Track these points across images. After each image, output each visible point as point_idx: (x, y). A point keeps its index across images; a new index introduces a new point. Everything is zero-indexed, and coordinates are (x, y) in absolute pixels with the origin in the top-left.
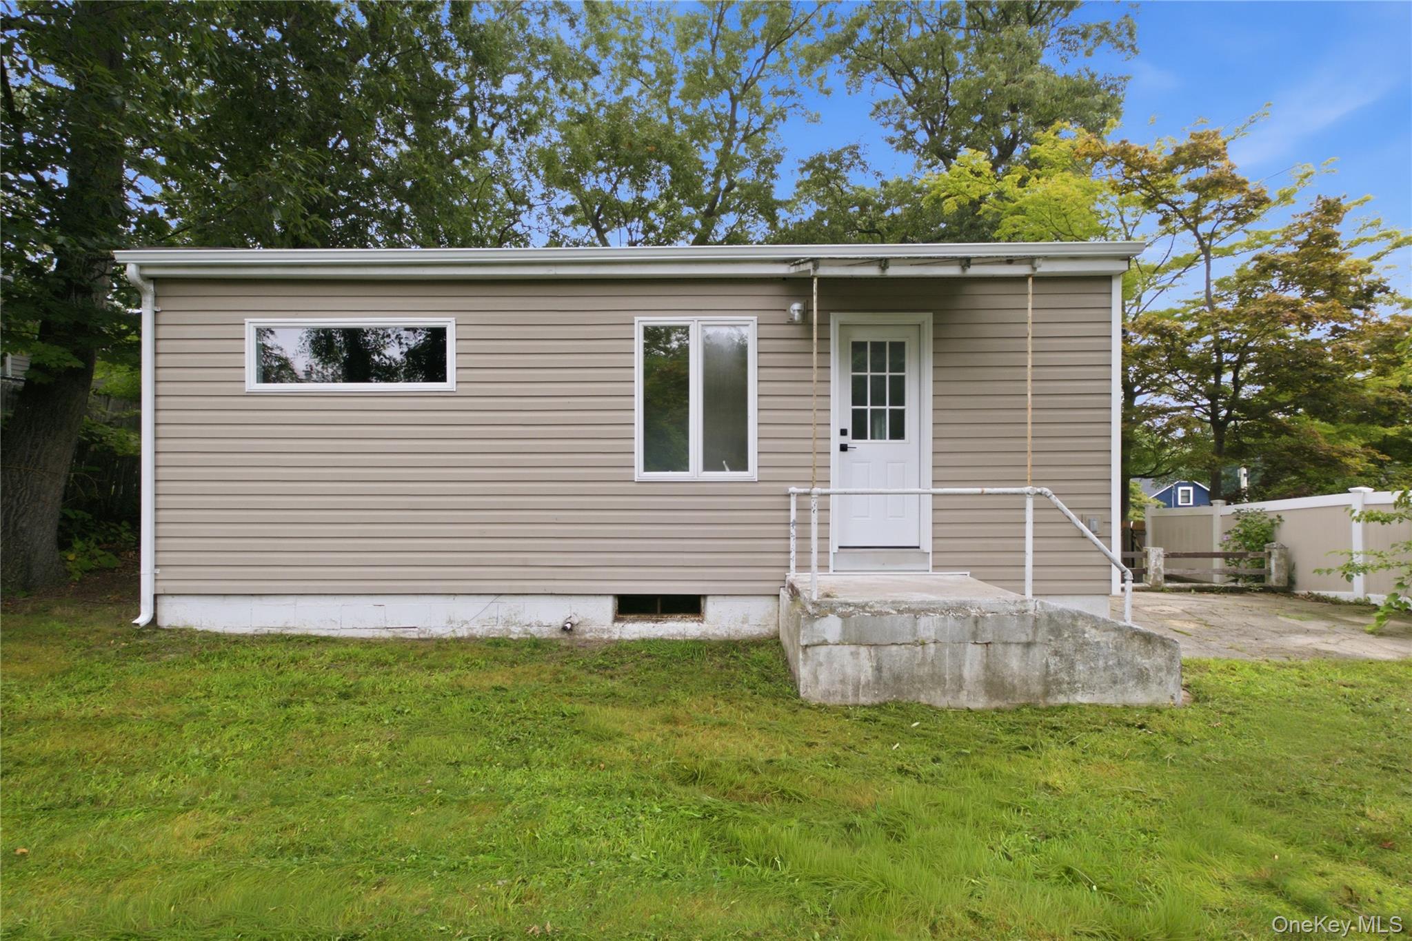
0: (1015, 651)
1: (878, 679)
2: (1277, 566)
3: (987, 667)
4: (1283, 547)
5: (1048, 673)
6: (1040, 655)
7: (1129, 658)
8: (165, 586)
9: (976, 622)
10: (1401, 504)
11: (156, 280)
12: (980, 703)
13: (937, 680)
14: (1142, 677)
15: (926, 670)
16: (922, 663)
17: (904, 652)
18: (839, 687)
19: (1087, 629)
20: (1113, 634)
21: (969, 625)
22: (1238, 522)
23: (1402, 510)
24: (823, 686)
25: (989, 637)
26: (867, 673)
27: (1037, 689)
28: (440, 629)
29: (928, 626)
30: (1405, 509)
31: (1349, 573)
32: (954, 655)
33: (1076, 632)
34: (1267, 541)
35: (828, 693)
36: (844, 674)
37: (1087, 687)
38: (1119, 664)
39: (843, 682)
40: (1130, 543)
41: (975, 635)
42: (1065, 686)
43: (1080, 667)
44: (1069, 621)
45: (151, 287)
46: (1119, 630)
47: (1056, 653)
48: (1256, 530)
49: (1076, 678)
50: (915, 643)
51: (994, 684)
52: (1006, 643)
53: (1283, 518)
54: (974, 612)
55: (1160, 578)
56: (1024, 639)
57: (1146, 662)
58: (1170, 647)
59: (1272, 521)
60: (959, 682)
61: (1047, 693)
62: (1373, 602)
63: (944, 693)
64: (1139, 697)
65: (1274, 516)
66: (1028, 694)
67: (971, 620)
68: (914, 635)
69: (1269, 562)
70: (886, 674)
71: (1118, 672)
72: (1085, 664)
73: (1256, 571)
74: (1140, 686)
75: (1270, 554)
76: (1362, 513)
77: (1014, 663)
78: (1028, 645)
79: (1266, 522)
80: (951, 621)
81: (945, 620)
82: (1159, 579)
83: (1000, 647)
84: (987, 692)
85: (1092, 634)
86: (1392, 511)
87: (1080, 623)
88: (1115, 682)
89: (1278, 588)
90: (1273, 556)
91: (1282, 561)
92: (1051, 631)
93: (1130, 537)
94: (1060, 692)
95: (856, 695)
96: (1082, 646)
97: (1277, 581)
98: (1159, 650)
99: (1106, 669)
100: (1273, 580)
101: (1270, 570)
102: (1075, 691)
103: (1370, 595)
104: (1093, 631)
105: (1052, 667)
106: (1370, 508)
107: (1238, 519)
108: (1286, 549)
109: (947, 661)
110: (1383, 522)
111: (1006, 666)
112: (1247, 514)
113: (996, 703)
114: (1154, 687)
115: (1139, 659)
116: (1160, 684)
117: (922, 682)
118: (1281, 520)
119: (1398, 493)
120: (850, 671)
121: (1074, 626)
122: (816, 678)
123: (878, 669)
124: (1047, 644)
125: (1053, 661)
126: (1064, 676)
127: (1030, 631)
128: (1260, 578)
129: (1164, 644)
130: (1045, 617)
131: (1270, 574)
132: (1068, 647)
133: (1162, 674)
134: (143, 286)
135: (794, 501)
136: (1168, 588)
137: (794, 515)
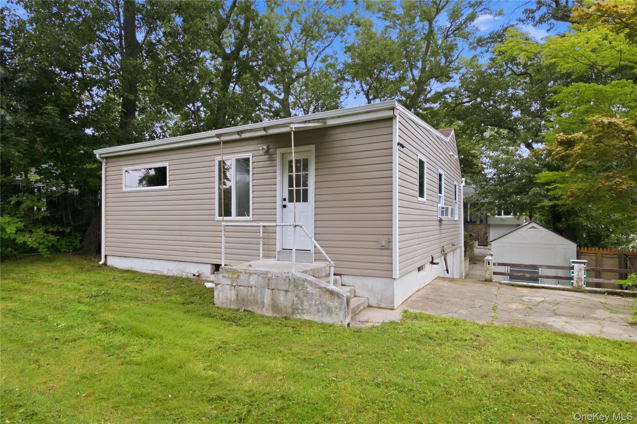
0: (282, 293)
1: (237, 299)
3: (272, 299)
5: (293, 304)
6: (290, 295)
7: (324, 302)
8: (108, 253)
9: (269, 280)
11: (106, 158)
12: (270, 314)
13: (256, 302)
14: (329, 311)
15: (252, 298)
16: (251, 295)
17: (245, 289)
18: (225, 301)
19: (308, 287)
20: (318, 290)
21: (267, 281)
24: (220, 300)
25: (273, 287)
26: (234, 297)
27: (290, 311)
28: (165, 272)
29: (253, 280)
32: (261, 292)
33: (304, 288)
35: (222, 303)
36: (227, 296)
37: (308, 312)
38: (321, 304)
39: (226, 299)
41: (268, 285)
42: (300, 311)
43: (306, 303)
44: (302, 282)
45: (105, 160)
46: (321, 288)
47: (297, 296)
49: (304, 308)
50: (248, 286)
51: (275, 307)
52: (279, 290)
54: (269, 276)
56: (285, 289)
57: (331, 304)
58: (341, 298)
60: (263, 303)
61: (293, 313)
63: (258, 308)
64: (328, 320)
66: (286, 312)
67: (267, 279)
68: (248, 283)
70: (239, 298)
71: (320, 307)
72: (308, 302)
74: (329, 315)
77: (282, 299)
78: (287, 291)
80: (260, 279)
81: (258, 278)
82: (580, 284)
83: (277, 291)
84: (273, 310)
85: (310, 289)
87: (306, 284)
88: (319, 312)
92: (295, 286)
94: (298, 313)
95: (230, 305)
96: (306, 294)
98: (336, 299)
99: (316, 305)
102: (303, 313)
104: (311, 288)
105: (295, 302)
109: (259, 295)
111: (279, 299)
113: (275, 315)
114: (334, 316)
115: (328, 302)
116: (337, 315)
117: (251, 303)
120: (229, 295)
121: (303, 285)
122: (219, 296)
123: (237, 295)
124: (293, 292)
125: (296, 299)
126: (299, 306)
127: (287, 285)
129: (338, 297)
130: (293, 280)
132: (301, 294)
133: (337, 310)
134: (102, 160)
135: (261, 229)
136: (586, 290)
137: (261, 234)
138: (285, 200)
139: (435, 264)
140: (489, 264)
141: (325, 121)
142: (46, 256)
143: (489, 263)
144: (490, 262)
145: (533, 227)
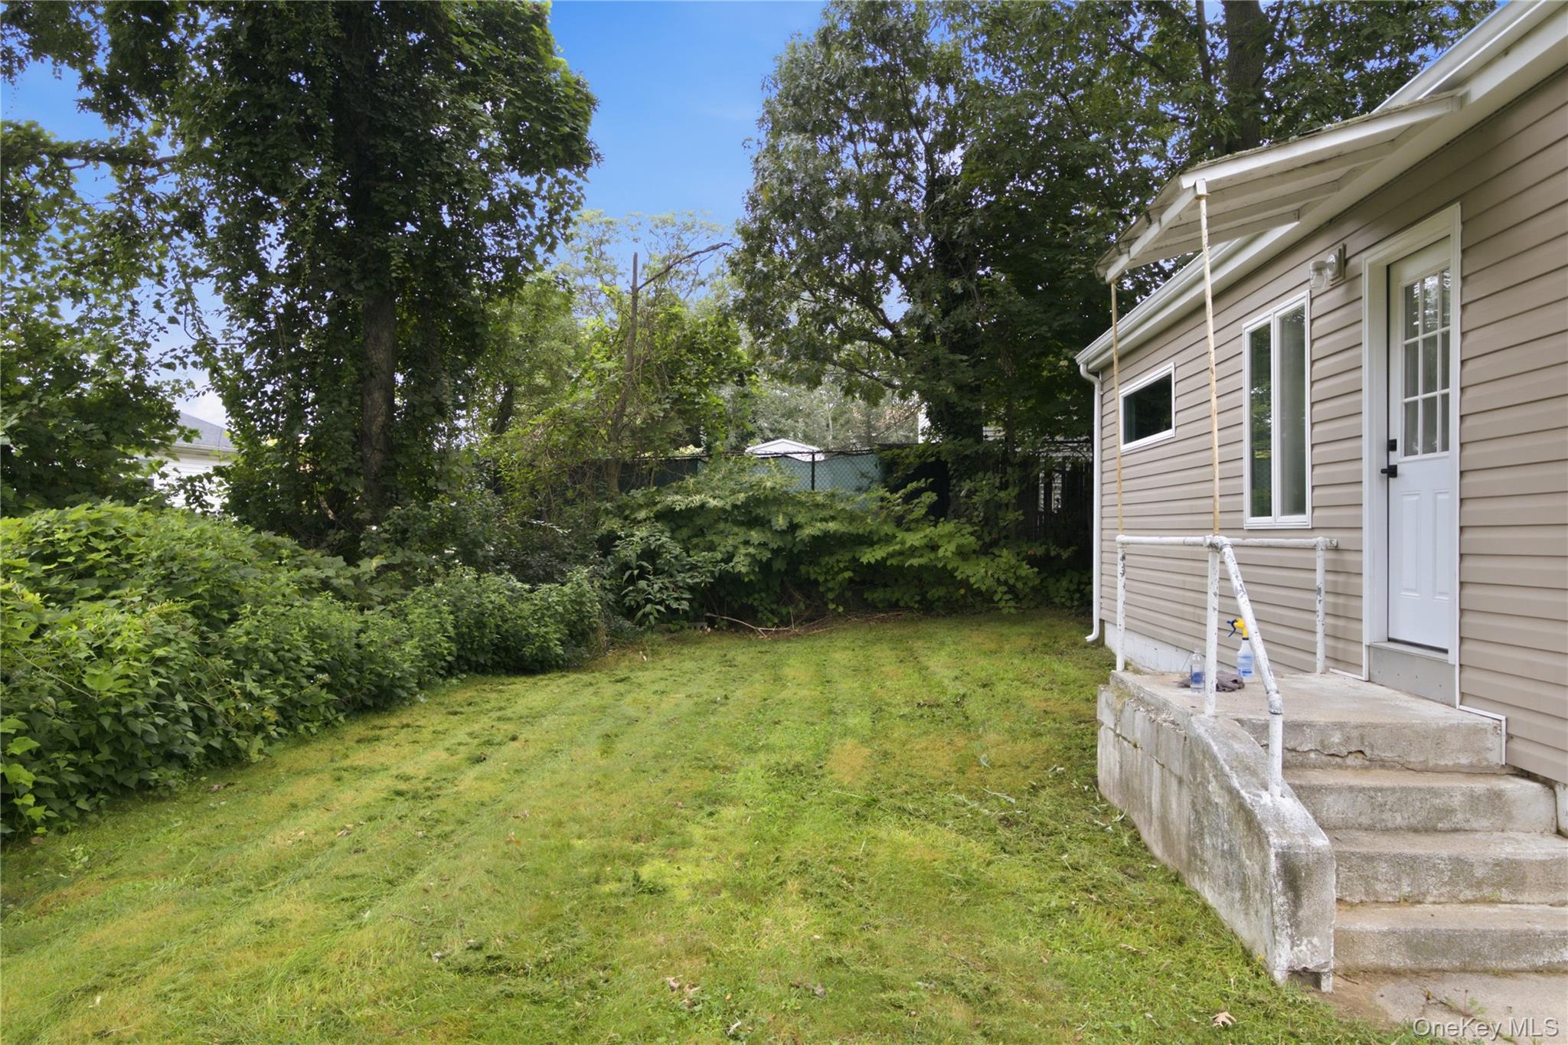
0: (1175, 786)
1: (1121, 780)
3: (1162, 800)
5: (1189, 833)
6: (1186, 799)
7: (1237, 848)
8: (1106, 615)
9: (1158, 731)
11: (1102, 370)
12: (1159, 850)
13: (1142, 799)
14: (1245, 889)
15: (1137, 783)
16: (1136, 773)
17: (1130, 751)
18: (1108, 778)
19: (1211, 776)
20: (1226, 798)
21: (1155, 735)
24: (1103, 774)
25: (1163, 757)
26: (1117, 772)
27: (1184, 854)
29: (1139, 724)
32: (1148, 770)
33: (1205, 779)
36: (1110, 764)
37: (1211, 876)
38: (1231, 854)
39: (1109, 773)
41: (1157, 749)
42: (1199, 862)
43: (1207, 839)
44: (1201, 757)
45: (1100, 377)
47: (1193, 805)
49: (1205, 855)
50: (1133, 744)
51: (1165, 831)
52: (1170, 771)
54: (1162, 717)
56: (1178, 771)
57: (1248, 864)
61: (1189, 866)
63: (1145, 821)
64: (1242, 925)
66: (1180, 858)
67: (1155, 726)
68: (1133, 732)
70: (1124, 776)
71: (1230, 867)
72: (1210, 835)
74: (1244, 905)
77: (1174, 804)
78: (1180, 780)
80: (1147, 723)
81: (1145, 719)
83: (1168, 775)
84: (1163, 838)
85: (1213, 788)
87: (1206, 764)
88: (1227, 884)
92: (1191, 767)
94: (1196, 870)
96: (1207, 804)
99: (1223, 854)
102: (1204, 876)
104: (1214, 783)
105: (1191, 826)
109: (1146, 778)
111: (1170, 804)
114: (1252, 915)
115: (1244, 855)
116: (1257, 914)
117: (1136, 798)
120: (1112, 762)
121: (1203, 766)
122: (1102, 761)
123: (1121, 768)
124: (1189, 787)
125: (1192, 815)
126: (1197, 845)
127: (1181, 760)
130: (1188, 742)
132: (1199, 801)
133: (1258, 896)
134: (1092, 378)
135: (1320, 560)
137: (1320, 578)
138: (1392, 446)
141: (1460, 92)
142: (1005, 611)
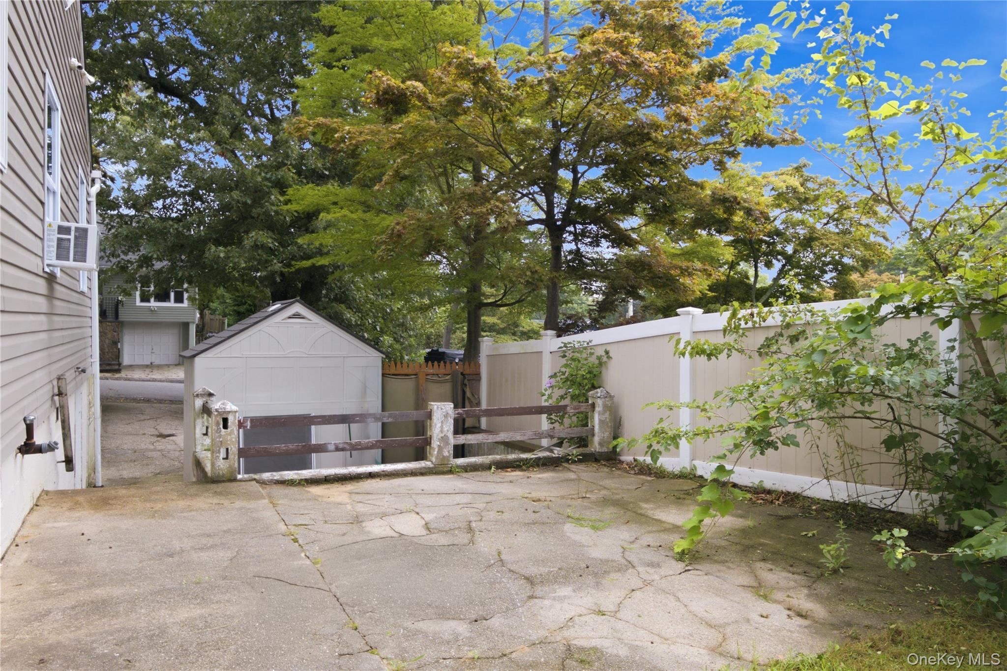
2: (601, 422)
4: (608, 396)
10: (730, 330)
22: (564, 361)
23: (730, 339)
30: (735, 336)
31: (655, 447)
34: (594, 387)
40: (460, 392)
48: (582, 372)
53: (611, 354)
55: (448, 452)
59: (599, 358)
62: (699, 472)
65: (600, 352)
69: (593, 418)
73: (577, 432)
75: (593, 406)
76: (688, 343)
79: (593, 360)
82: (446, 454)
86: (719, 340)
89: (601, 454)
90: (597, 409)
91: (607, 415)
93: (459, 384)
97: (600, 444)
100: (596, 446)
101: (593, 429)
103: (696, 463)
106: (699, 336)
107: (564, 356)
108: (611, 397)
110: (709, 356)
112: (574, 350)
118: (609, 357)
119: (727, 314)
128: (583, 442)
131: (593, 435)
136: (458, 466)
139: (39, 450)
140: (225, 426)
143: (225, 421)
144: (231, 418)
145: (297, 316)
